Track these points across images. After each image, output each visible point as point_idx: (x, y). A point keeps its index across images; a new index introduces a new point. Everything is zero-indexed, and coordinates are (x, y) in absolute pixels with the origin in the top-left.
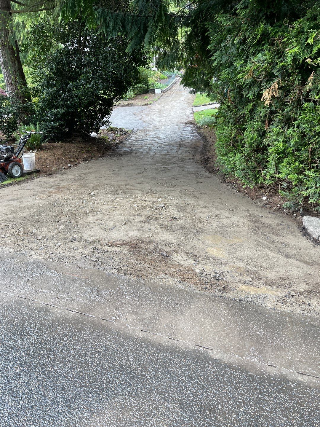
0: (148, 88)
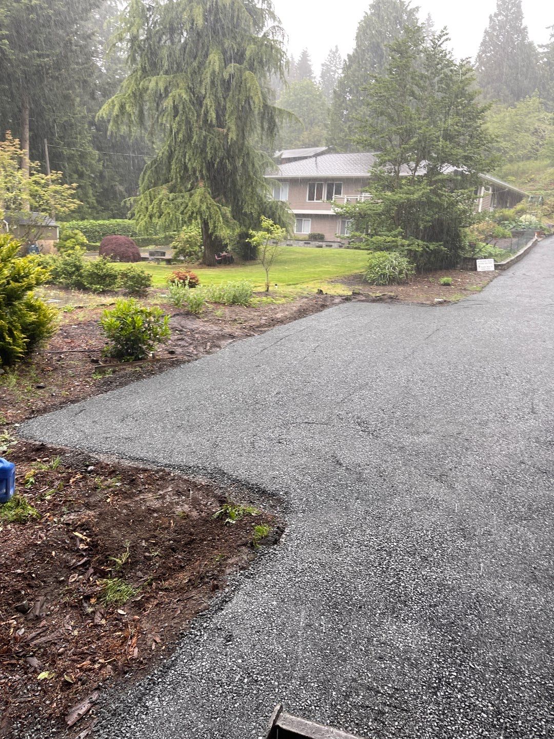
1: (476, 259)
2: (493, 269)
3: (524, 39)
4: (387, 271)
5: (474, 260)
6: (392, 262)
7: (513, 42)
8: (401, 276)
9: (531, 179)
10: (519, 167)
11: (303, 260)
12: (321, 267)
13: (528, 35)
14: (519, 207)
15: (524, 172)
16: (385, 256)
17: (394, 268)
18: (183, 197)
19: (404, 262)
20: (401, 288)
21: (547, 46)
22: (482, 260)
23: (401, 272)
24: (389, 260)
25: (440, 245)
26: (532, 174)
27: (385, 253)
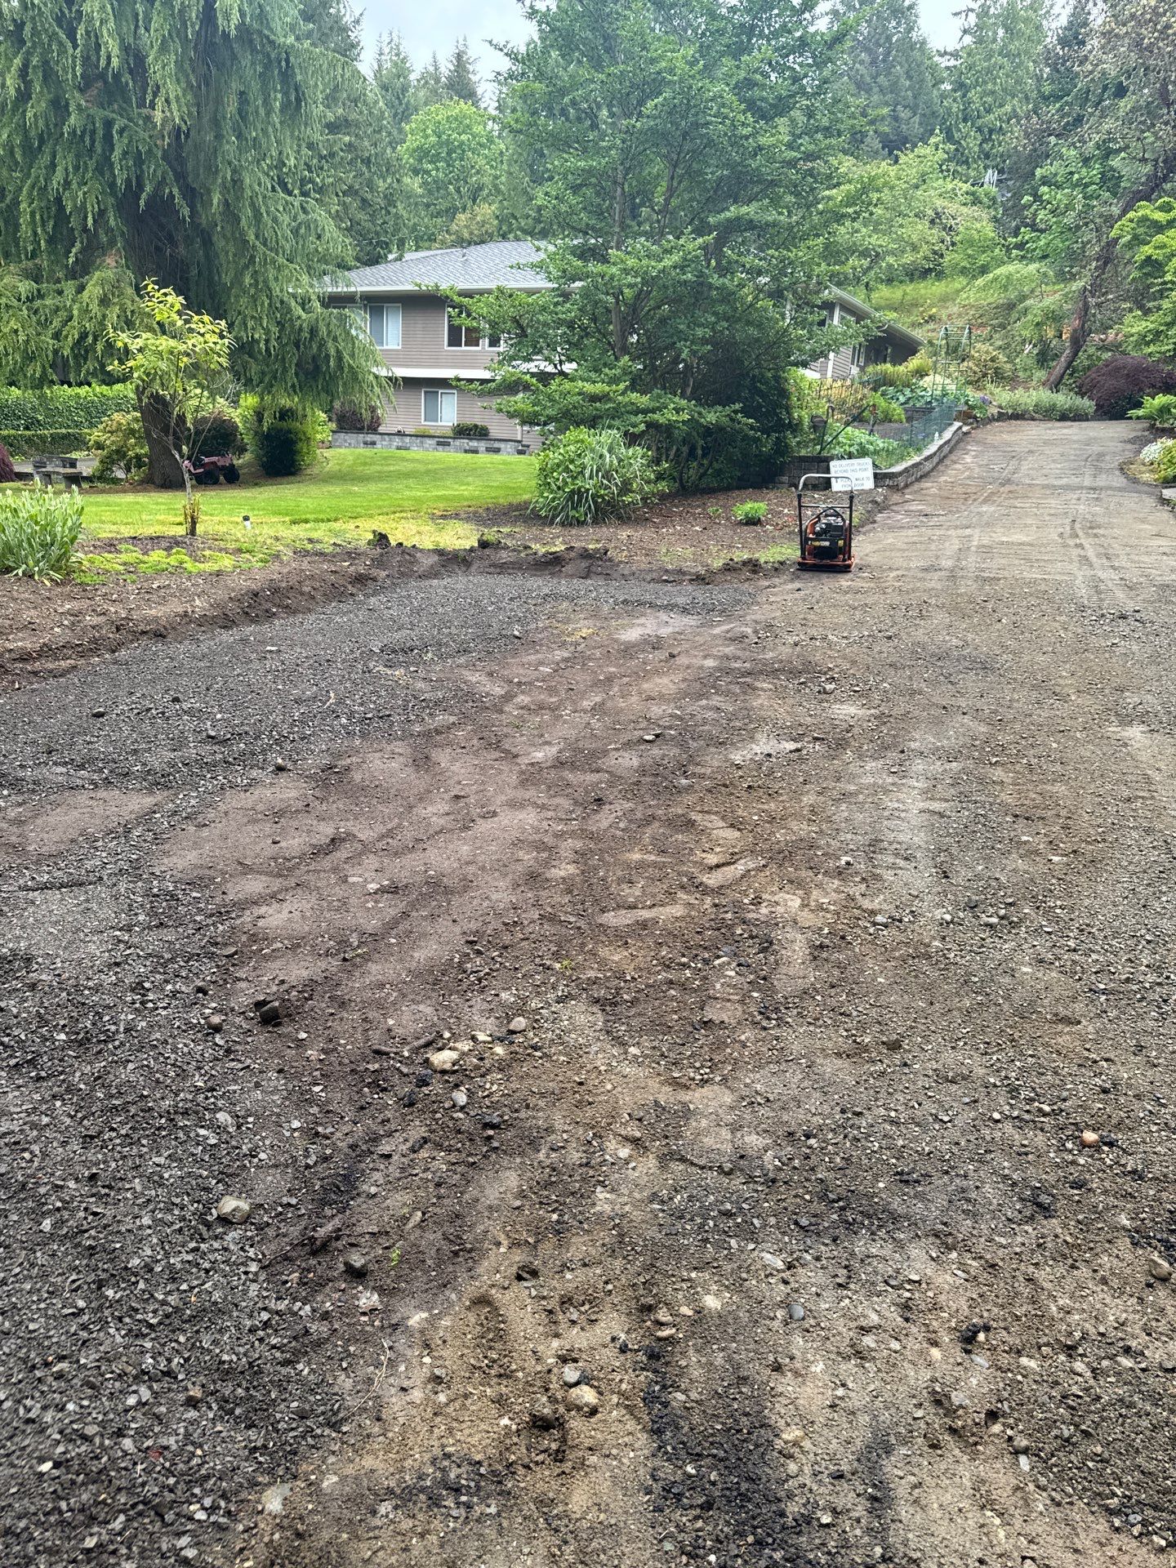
0: (781, 448)
1: (827, 460)
2: (869, 484)
3: (910, 29)
4: (589, 484)
5: (823, 463)
6: (601, 456)
7: (889, 38)
8: (627, 499)
9: (930, 317)
10: (905, 294)
11: (407, 475)
12: (445, 488)
13: (919, 21)
14: (914, 363)
15: (915, 304)
16: (582, 441)
17: (607, 476)
18: (60, 293)
19: (637, 458)
20: (624, 533)
21: (955, 55)
22: (843, 462)
23: (625, 488)
24: (593, 450)
25: (736, 412)
26: (931, 306)
27: (583, 433)
